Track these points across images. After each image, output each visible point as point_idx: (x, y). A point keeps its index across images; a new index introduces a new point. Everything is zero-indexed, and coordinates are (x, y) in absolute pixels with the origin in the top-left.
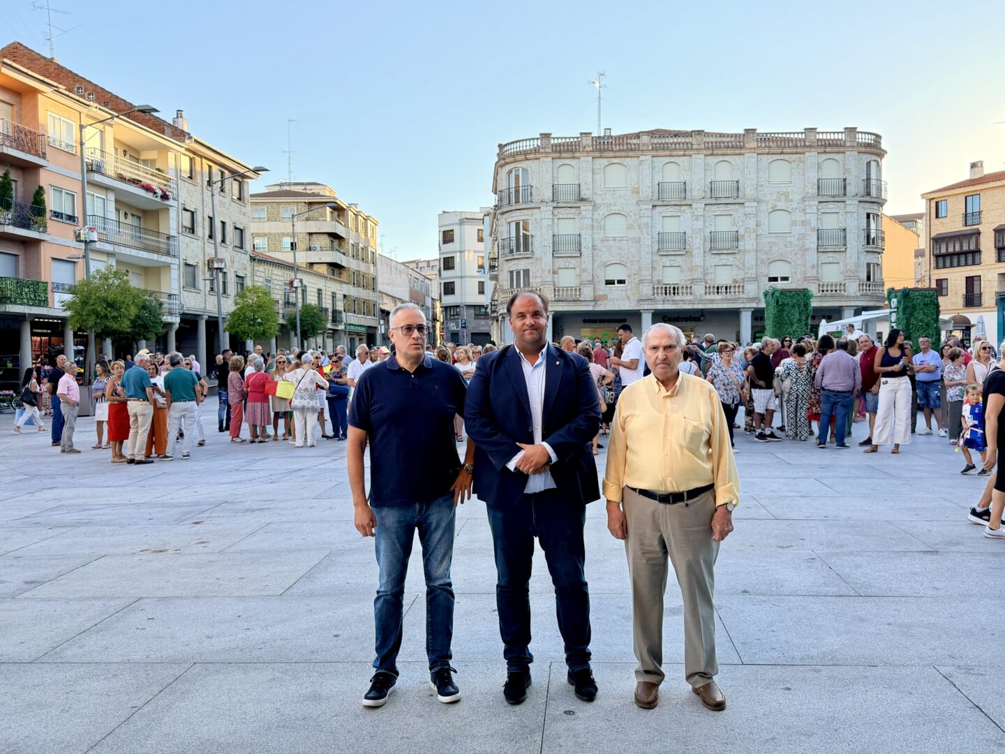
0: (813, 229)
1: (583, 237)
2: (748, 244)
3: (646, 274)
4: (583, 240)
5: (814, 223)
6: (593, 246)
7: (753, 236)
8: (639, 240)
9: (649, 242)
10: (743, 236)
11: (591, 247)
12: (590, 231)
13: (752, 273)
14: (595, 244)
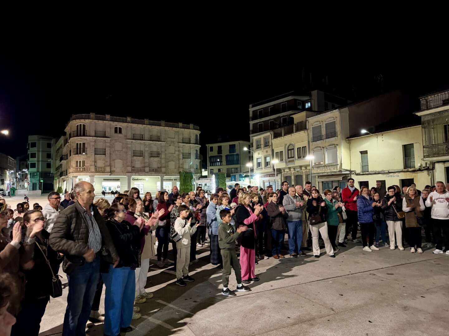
0: (181, 153)
1: (106, 150)
2: (163, 156)
3: (129, 164)
4: (106, 151)
5: (182, 151)
6: (110, 153)
7: (164, 154)
8: (126, 153)
9: (130, 153)
10: (161, 154)
11: (109, 154)
12: (109, 148)
13: (164, 165)
14: (111, 153)
